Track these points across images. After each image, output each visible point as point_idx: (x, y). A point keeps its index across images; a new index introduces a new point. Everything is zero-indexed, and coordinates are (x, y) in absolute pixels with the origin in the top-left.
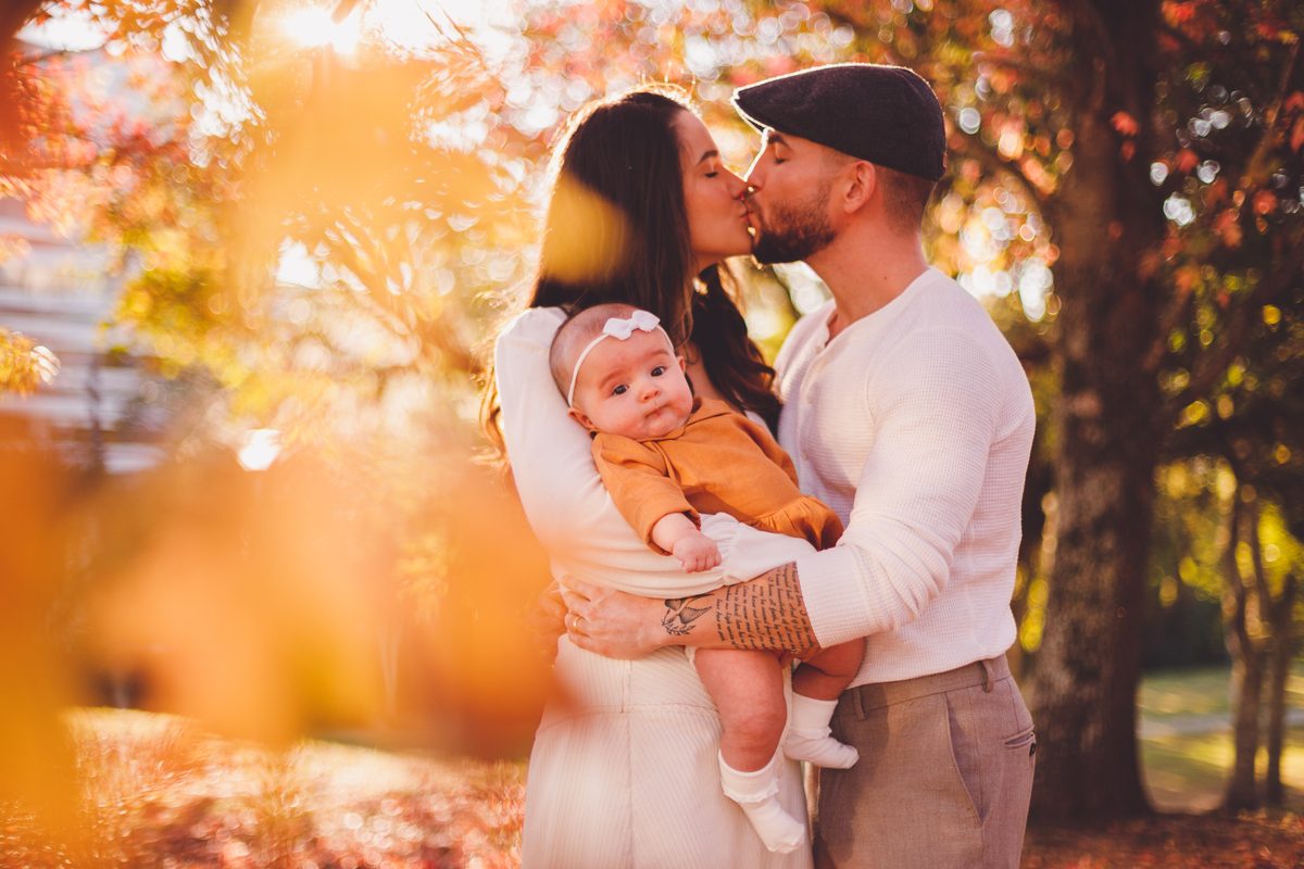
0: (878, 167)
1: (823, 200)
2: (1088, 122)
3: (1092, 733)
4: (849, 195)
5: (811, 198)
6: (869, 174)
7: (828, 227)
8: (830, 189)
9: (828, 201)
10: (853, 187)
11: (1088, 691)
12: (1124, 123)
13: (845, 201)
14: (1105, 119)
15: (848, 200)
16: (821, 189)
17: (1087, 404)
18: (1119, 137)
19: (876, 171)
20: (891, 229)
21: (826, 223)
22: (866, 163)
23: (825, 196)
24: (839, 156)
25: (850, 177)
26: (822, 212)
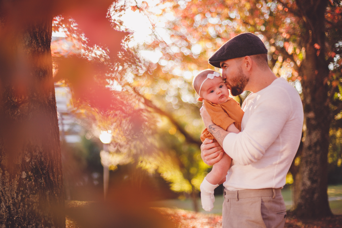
0: (250, 56)
1: (241, 71)
2: (308, 46)
3: (316, 196)
4: (247, 67)
5: (238, 73)
6: (249, 58)
7: (246, 77)
8: (241, 68)
9: (242, 71)
10: (247, 65)
11: (315, 185)
12: (317, 46)
13: (247, 69)
14: (312, 45)
15: (247, 68)
16: (239, 69)
17: (311, 115)
18: (316, 50)
19: (251, 58)
20: (262, 70)
21: (245, 76)
22: (247, 56)
23: (241, 70)
24: (240, 59)
25: (245, 62)
26: (242, 74)
